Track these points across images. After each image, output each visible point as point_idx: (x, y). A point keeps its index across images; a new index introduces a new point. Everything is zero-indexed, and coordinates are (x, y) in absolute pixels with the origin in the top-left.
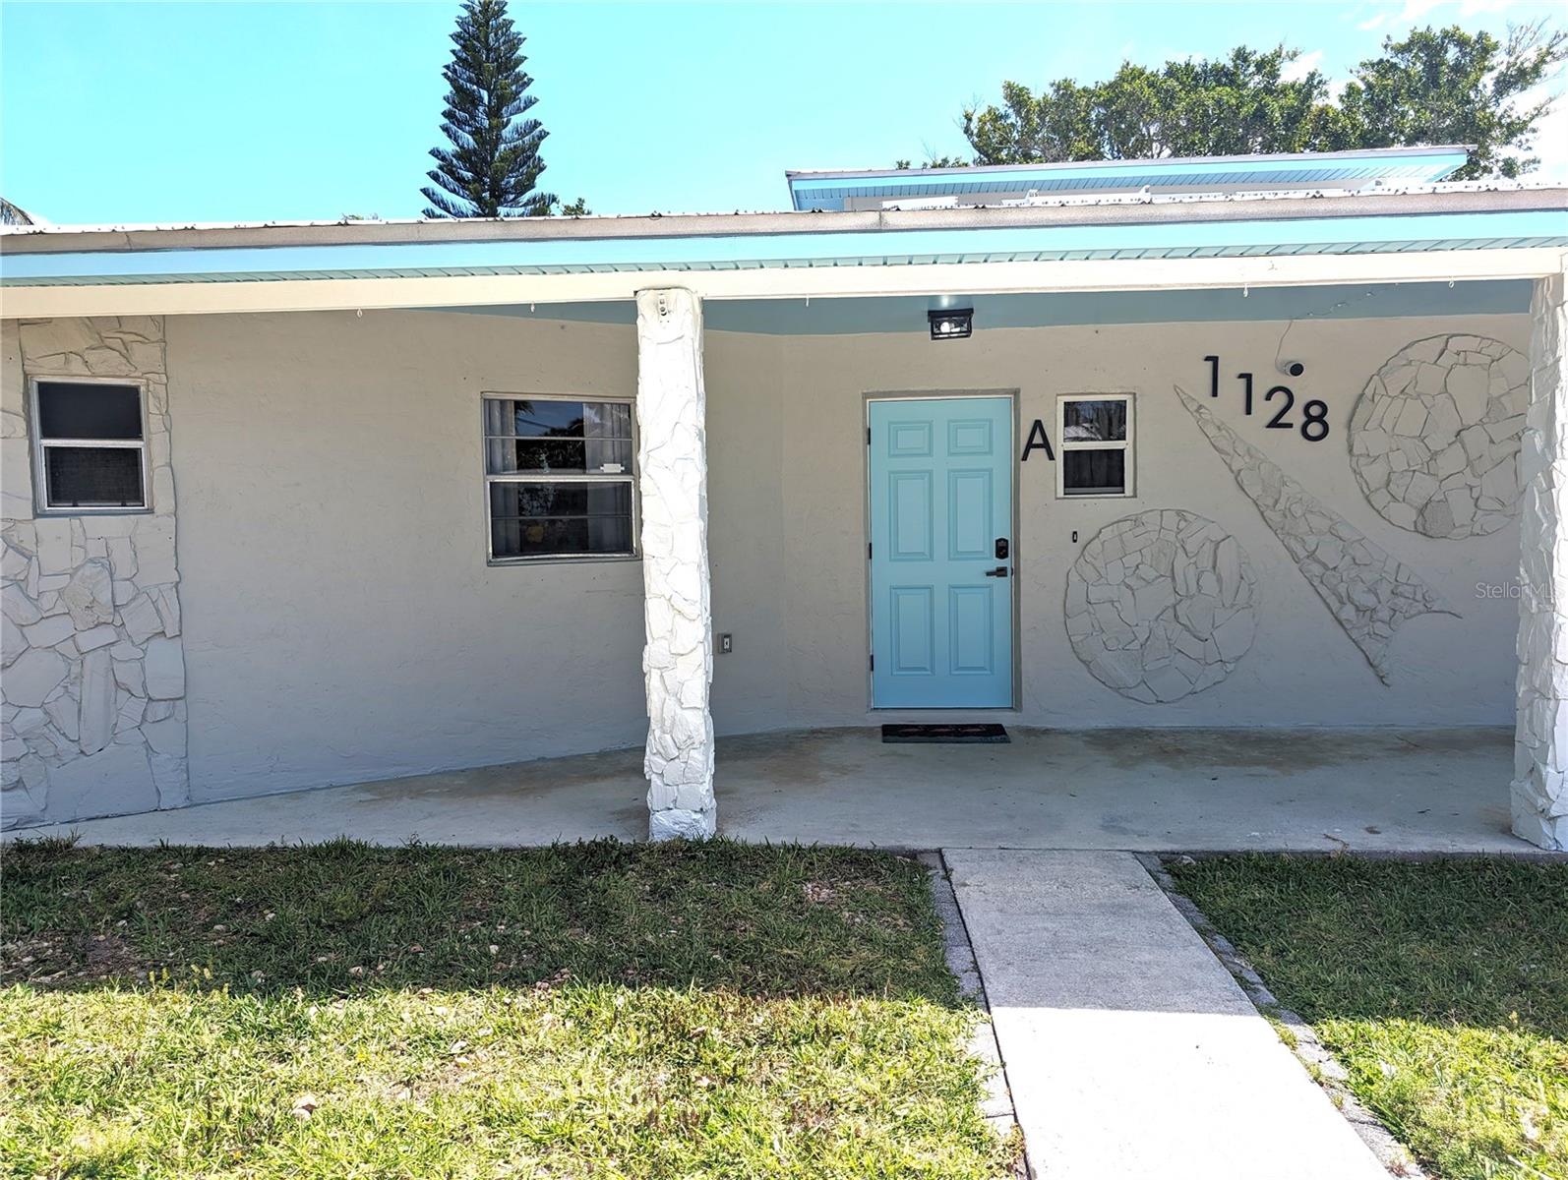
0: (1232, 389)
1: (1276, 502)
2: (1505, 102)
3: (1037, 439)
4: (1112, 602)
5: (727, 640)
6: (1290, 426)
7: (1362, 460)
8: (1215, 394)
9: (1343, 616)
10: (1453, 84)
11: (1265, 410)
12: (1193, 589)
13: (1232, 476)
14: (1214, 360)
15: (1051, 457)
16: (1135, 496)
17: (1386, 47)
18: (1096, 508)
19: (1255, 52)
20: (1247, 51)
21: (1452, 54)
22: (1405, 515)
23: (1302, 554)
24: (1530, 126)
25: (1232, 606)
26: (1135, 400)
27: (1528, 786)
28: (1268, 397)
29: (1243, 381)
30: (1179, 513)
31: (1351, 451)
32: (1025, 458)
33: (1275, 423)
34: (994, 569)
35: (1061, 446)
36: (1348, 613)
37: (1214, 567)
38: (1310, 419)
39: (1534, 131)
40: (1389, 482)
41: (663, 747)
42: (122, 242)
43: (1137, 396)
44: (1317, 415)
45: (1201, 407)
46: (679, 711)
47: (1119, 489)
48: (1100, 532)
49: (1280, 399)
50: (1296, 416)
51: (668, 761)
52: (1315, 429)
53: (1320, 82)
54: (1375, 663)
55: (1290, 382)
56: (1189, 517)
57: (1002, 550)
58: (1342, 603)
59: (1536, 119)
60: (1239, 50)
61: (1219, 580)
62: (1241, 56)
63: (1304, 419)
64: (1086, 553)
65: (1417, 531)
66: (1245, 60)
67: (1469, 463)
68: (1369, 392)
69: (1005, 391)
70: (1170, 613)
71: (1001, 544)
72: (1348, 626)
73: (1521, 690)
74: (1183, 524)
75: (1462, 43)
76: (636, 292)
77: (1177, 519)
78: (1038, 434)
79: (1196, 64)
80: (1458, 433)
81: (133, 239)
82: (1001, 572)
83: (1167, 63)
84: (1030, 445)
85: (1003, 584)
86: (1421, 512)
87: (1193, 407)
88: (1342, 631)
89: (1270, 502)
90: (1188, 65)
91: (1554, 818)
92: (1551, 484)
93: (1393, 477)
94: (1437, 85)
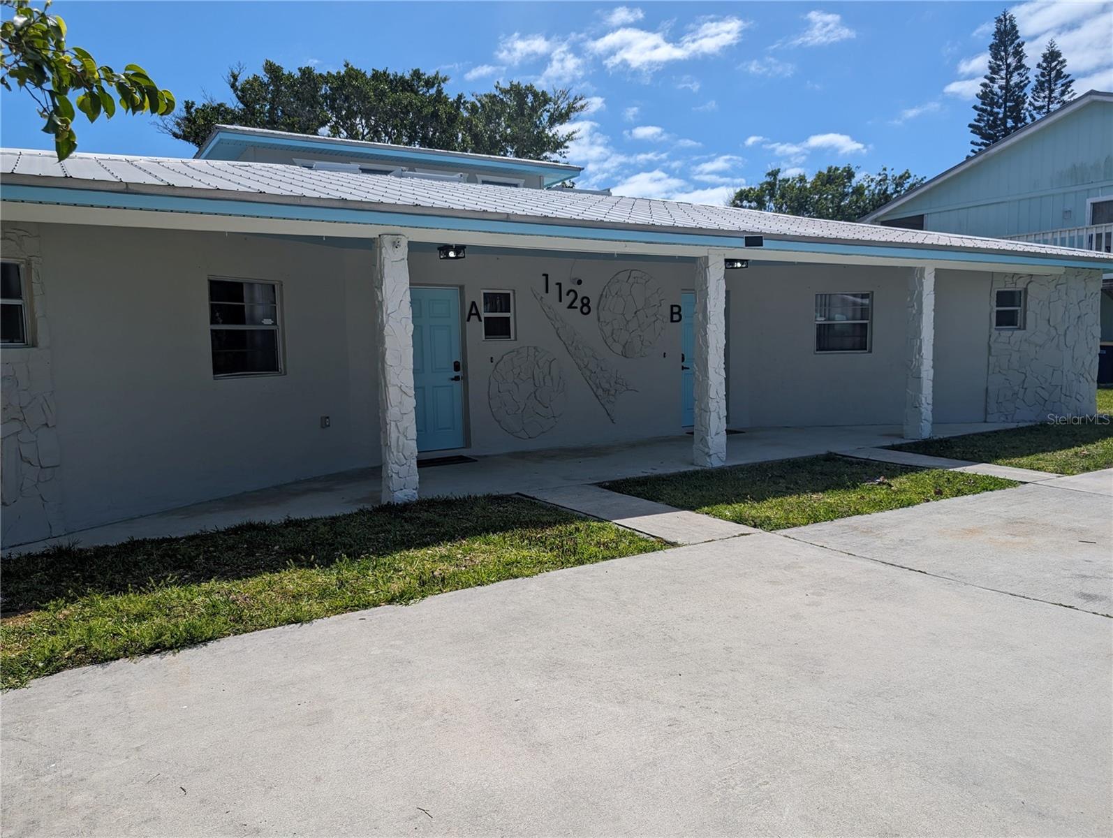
0: (554, 289)
1: (573, 343)
2: (554, 130)
3: (473, 311)
4: (509, 391)
5: (327, 420)
6: (576, 308)
7: (603, 324)
8: (547, 292)
9: (598, 394)
10: (531, 117)
11: (567, 300)
12: (542, 383)
13: (555, 330)
14: (546, 275)
15: (480, 320)
16: (516, 339)
17: (497, 88)
18: (499, 346)
19: (425, 74)
20: (421, 72)
21: (530, 99)
22: (618, 348)
23: (582, 366)
24: (566, 145)
25: (557, 391)
26: (514, 293)
27: (701, 445)
28: (568, 294)
29: (558, 286)
30: (535, 348)
31: (599, 320)
32: (468, 320)
33: (570, 307)
34: (453, 377)
35: (484, 315)
36: (600, 392)
37: (550, 373)
38: (584, 305)
39: (567, 147)
40: (612, 334)
41: (399, 460)
42: (122, 187)
43: (516, 292)
44: (586, 303)
45: (542, 298)
46: (406, 441)
47: (508, 336)
48: (503, 357)
49: (572, 294)
50: (578, 303)
51: (400, 466)
52: (585, 309)
53: (465, 102)
54: (610, 413)
55: (576, 288)
56: (539, 350)
57: (457, 367)
58: (598, 388)
59: (568, 142)
60: (416, 70)
61: (552, 379)
62: (417, 74)
63: (581, 305)
64: (497, 367)
65: (622, 355)
66: (419, 78)
67: (639, 326)
68: (604, 293)
69: (456, 286)
70: (533, 395)
71: (457, 364)
72: (600, 398)
73: (696, 410)
74: (537, 353)
75: (535, 95)
76: (380, 235)
77: (534, 350)
78: (474, 308)
79: (391, 73)
80: (635, 313)
81: (130, 187)
82: (457, 378)
83: (373, 70)
84: (470, 314)
85: (458, 385)
86: (624, 347)
87: (539, 298)
88: (597, 400)
89: (570, 343)
90: (385, 73)
91: (710, 455)
92: (706, 333)
93: (614, 331)
94: (523, 114)
